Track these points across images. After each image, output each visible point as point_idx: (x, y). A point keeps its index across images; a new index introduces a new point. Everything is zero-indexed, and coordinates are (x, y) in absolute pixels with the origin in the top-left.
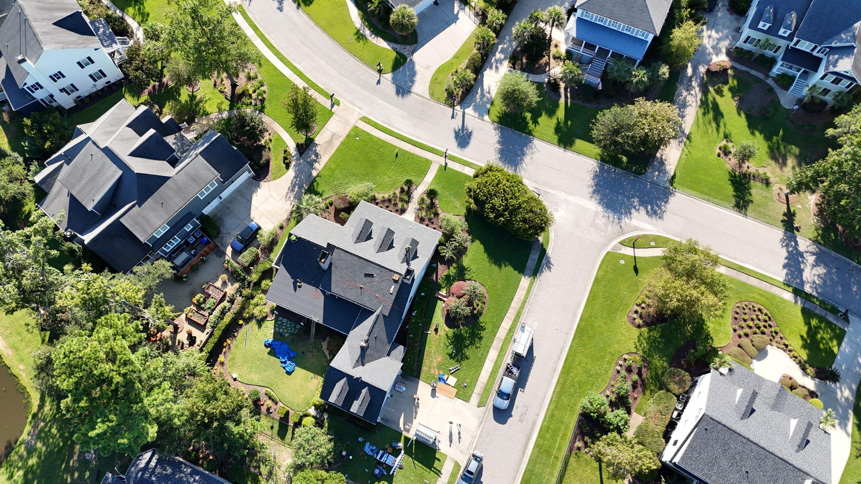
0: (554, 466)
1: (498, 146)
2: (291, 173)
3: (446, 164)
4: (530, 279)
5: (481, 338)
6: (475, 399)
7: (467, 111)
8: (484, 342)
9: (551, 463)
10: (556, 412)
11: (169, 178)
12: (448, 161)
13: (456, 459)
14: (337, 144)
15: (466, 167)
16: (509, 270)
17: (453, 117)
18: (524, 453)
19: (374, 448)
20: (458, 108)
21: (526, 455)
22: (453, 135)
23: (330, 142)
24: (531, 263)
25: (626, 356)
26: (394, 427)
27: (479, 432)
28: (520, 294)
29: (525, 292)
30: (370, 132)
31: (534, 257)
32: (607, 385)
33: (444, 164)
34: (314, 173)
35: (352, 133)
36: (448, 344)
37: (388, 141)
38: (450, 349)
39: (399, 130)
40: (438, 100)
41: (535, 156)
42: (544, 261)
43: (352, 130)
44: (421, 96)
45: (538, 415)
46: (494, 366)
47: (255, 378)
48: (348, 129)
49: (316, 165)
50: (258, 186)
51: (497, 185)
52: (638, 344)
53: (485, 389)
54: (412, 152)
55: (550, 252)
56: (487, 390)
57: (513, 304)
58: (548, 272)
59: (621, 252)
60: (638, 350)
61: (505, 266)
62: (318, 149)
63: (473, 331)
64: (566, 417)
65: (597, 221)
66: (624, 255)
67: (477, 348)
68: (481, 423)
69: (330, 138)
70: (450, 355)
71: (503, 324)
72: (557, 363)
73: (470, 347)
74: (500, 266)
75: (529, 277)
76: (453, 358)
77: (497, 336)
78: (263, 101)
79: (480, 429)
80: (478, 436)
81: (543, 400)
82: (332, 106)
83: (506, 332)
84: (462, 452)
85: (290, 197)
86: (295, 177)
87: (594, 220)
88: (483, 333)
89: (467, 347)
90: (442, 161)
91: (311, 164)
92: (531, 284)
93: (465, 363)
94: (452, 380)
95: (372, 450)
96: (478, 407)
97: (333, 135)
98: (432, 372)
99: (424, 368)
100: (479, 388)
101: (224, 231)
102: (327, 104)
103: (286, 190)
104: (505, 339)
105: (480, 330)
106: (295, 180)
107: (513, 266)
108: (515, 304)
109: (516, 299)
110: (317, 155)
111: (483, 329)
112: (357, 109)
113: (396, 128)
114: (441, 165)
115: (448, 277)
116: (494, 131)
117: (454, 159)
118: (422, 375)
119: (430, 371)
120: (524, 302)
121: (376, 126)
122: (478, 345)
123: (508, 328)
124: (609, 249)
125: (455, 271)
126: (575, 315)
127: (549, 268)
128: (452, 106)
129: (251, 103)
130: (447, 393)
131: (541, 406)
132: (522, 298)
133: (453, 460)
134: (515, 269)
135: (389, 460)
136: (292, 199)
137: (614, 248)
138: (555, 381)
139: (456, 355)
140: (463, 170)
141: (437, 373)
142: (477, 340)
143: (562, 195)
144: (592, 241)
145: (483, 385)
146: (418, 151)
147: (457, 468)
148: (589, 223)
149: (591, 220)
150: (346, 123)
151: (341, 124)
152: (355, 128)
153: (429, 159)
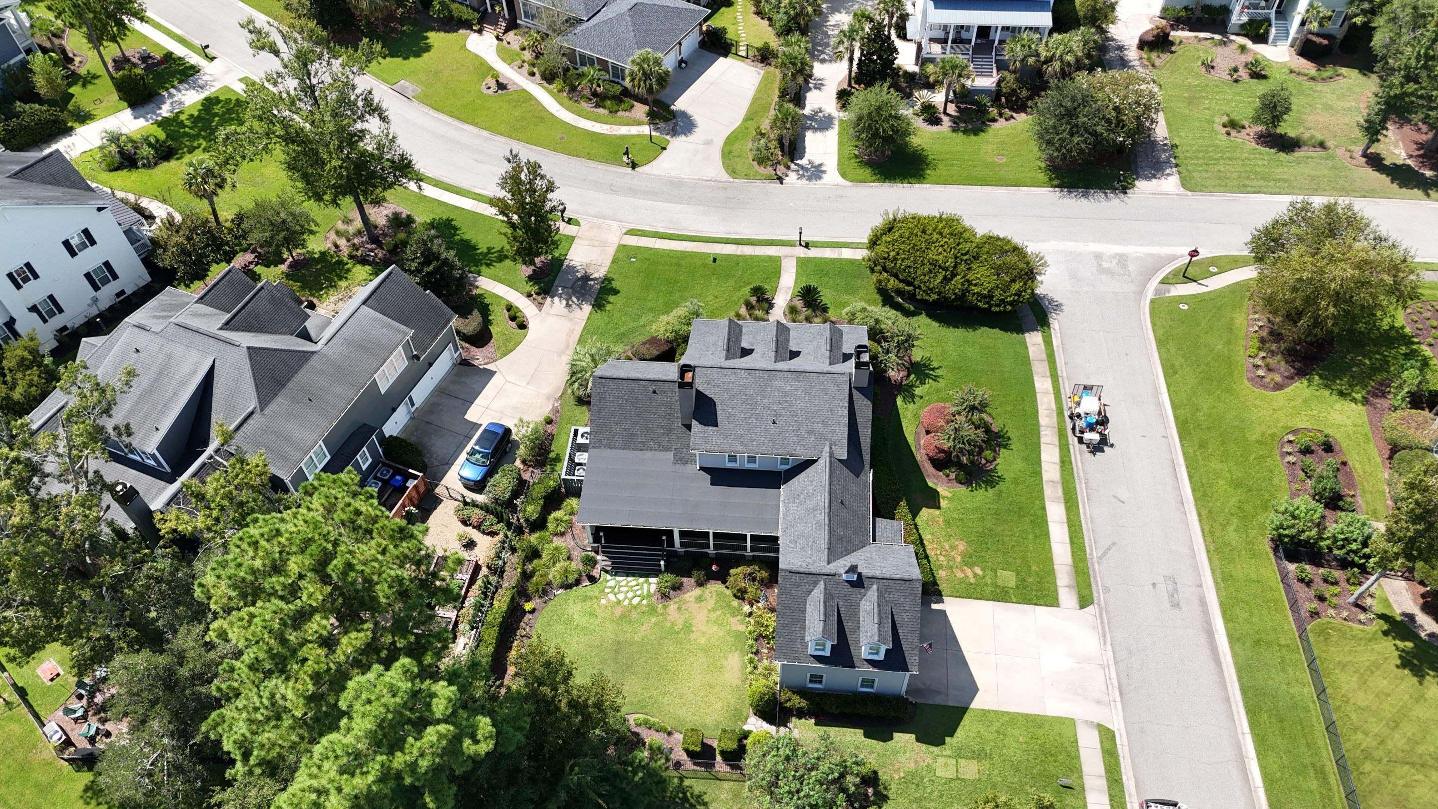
3: (806, 254)
6: (1067, 597)
10: (1230, 569)
11: (313, 353)
12: (807, 250)
13: (1096, 721)
15: (844, 250)
21: (1224, 666)
23: (584, 278)
24: (1035, 349)
25: (1289, 438)
26: (939, 701)
27: (1110, 654)
29: (1052, 397)
30: (650, 247)
32: (1288, 493)
33: (803, 256)
35: (620, 255)
37: (689, 250)
40: (747, 178)
43: (617, 252)
44: (716, 181)
45: (1200, 586)
46: (1070, 527)
48: (611, 252)
53: (1077, 574)
54: (739, 254)
56: (1080, 574)
59: (1172, 294)
65: (1105, 264)
66: (1180, 296)
68: (1104, 636)
69: (582, 272)
71: (1044, 457)
72: (1178, 488)
77: (1045, 478)
79: (1109, 648)
80: (1112, 662)
81: (1194, 557)
83: (1057, 466)
84: (1098, 702)
87: (1099, 265)
90: (797, 252)
91: (564, 317)
96: (1082, 607)
97: (587, 266)
98: (960, 576)
99: (943, 574)
100: (1063, 577)
108: (1046, 419)
109: (1042, 411)
112: (614, 223)
113: (693, 231)
114: (799, 258)
117: (816, 244)
119: (954, 575)
120: (1061, 411)
121: (655, 236)
123: (1056, 459)
124: (1149, 295)
126: (1159, 405)
131: (1196, 567)
132: (1054, 406)
133: (1090, 724)
137: (1157, 291)
138: (1193, 517)
140: (841, 254)
141: (970, 574)
144: (1116, 294)
145: (1068, 568)
146: (748, 250)
147: (1107, 736)
148: (1094, 270)
149: (1095, 266)
150: (602, 244)
151: (594, 249)
152: (623, 247)
153: (774, 255)
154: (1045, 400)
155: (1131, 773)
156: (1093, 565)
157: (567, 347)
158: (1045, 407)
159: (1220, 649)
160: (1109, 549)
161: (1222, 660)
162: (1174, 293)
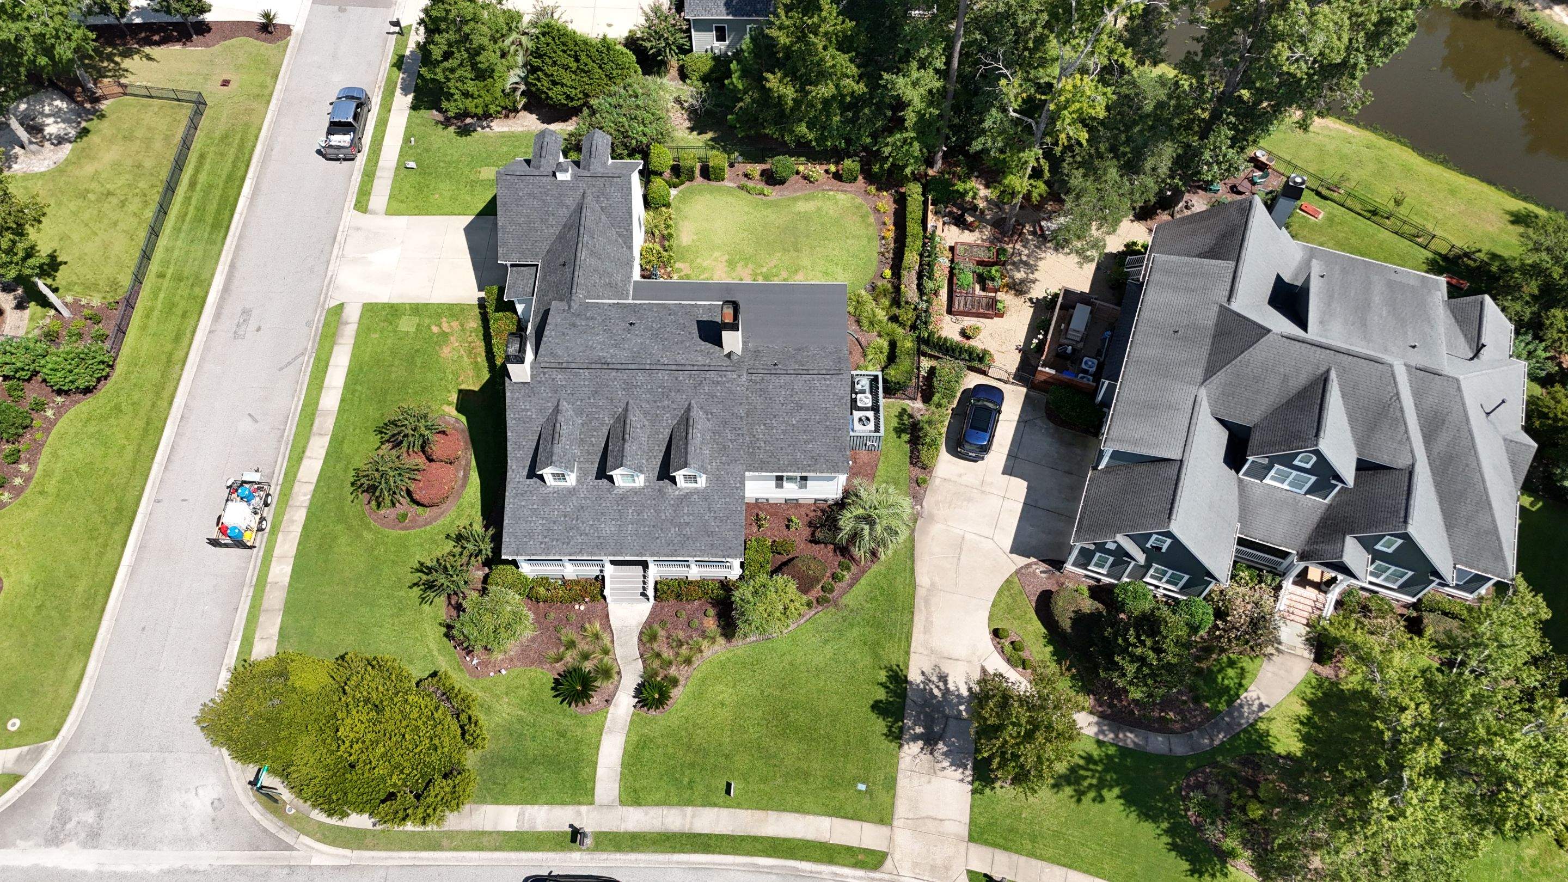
0: (166, 263)
6: (352, 314)
9: (172, 267)
10: (169, 347)
11: (1205, 381)
15: (513, 828)
18: (232, 266)
23: (931, 744)
24: (270, 626)
27: (331, 269)
28: (287, 545)
29: (277, 552)
30: (838, 822)
31: (264, 645)
32: (54, 431)
36: (437, 383)
37: (773, 815)
42: (235, 648)
43: (892, 807)
45: (211, 331)
46: (322, 381)
48: (902, 809)
53: (334, 335)
54: (689, 810)
56: (332, 338)
57: (301, 516)
59: (16, 751)
64: (146, 346)
65: (89, 817)
66: (9, 746)
68: (330, 283)
71: (317, 465)
72: (178, 433)
77: (328, 438)
79: (329, 274)
80: (332, 262)
81: (202, 359)
83: (308, 453)
84: (358, 229)
92: (262, 576)
94: (408, 325)
96: (342, 304)
97: (933, 768)
98: (455, 324)
99: (474, 323)
102: (1004, 864)
104: (308, 438)
108: (298, 517)
109: (297, 529)
113: (770, 870)
117: (560, 841)
118: (474, 313)
119: (464, 325)
120: (275, 530)
121: (831, 853)
123: (305, 462)
124: (53, 748)
126: (142, 547)
131: (207, 348)
132: (280, 537)
133: (374, 213)
137: (36, 756)
138: (179, 401)
140: (520, 816)
141: (445, 326)
143: (205, 857)
144: (104, 750)
145: (341, 341)
146: (675, 819)
147: (362, 205)
148: (115, 803)
149: (107, 814)
150: (918, 824)
151: (931, 814)
152: (884, 817)
153: (631, 809)
154: (286, 547)
155: (352, 180)
156: (313, 347)
157: (927, 602)
158: (292, 535)
159: (224, 276)
160: (289, 363)
161: (227, 268)
162: (13, 753)
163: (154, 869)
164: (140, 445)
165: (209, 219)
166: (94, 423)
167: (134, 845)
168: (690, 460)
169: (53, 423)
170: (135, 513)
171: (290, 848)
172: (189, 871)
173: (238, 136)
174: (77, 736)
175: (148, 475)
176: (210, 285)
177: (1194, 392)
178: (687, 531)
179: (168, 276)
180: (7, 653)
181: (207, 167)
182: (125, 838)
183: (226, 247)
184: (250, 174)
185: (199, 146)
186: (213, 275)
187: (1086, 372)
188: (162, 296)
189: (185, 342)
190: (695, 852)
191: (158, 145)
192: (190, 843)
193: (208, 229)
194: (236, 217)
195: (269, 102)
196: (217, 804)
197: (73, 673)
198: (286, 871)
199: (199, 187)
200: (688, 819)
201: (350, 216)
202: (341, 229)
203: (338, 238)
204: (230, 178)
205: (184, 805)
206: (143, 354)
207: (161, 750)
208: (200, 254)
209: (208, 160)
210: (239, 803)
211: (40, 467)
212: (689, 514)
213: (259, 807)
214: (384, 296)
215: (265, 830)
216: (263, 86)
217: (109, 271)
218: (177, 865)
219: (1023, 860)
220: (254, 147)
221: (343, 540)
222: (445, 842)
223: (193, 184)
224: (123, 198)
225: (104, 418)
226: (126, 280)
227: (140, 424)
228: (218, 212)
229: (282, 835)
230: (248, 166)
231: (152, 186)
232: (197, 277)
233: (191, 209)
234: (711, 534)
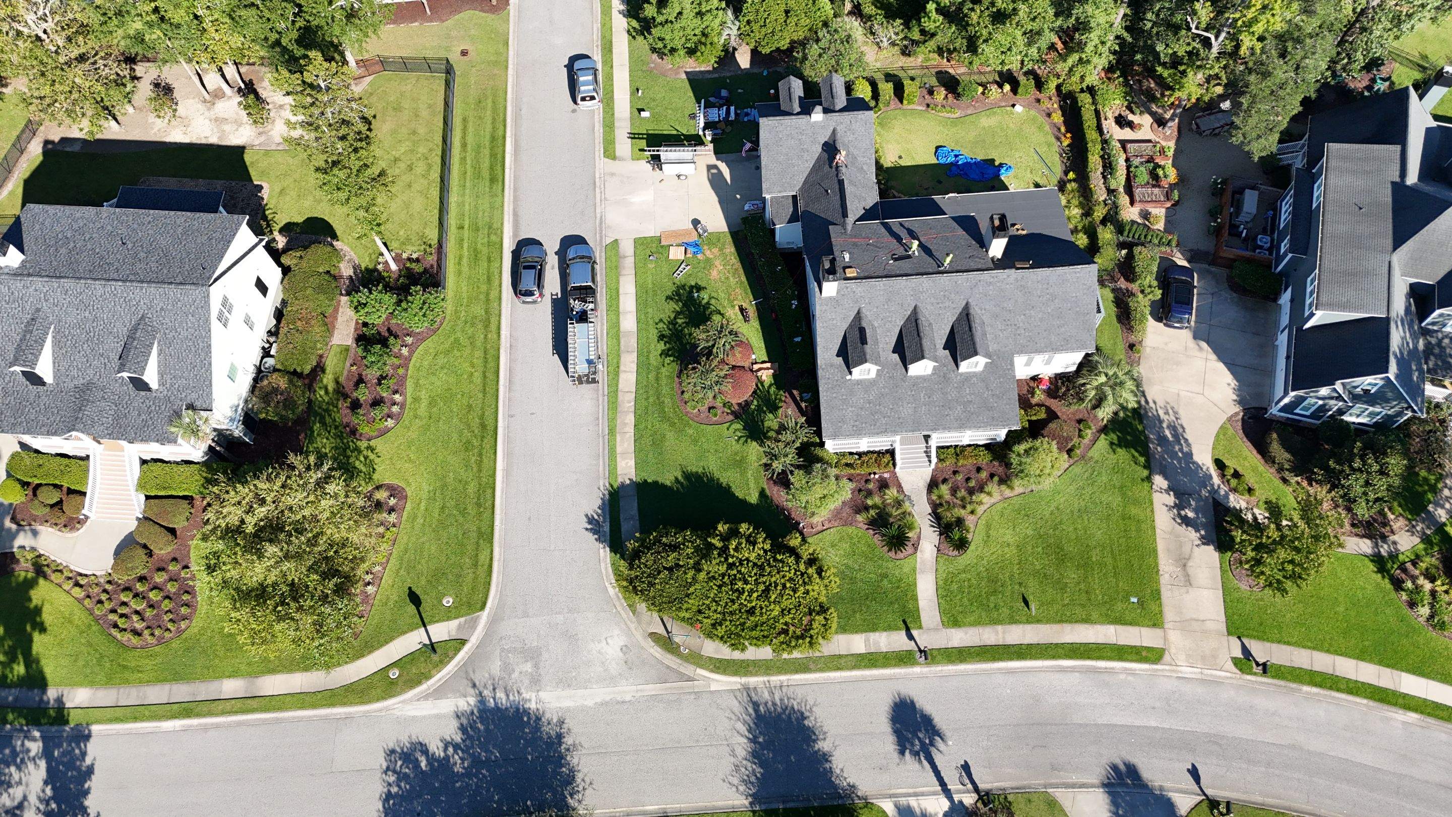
0: (461, 216)
1: (823, 746)
2: (1204, 457)
3: (911, 637)
4: (620, 480)
5: (661, 337)
6: (627, 248)
7: (944, 805)
8: (653, 334)
9: (467, 218)
10: (484, 288)
11: (1395, 248)
12: (911, 645)
13: (617, 162)
14: (1166, 566)
15: (863, 651)
16: (668, 478)
17: (966, 767)
18: (516, 215)
19: (746, 119)
20: (969, 799)
22: (939, 721)
23: (1183, 563)
24: (631, 509)
25: (390, 423)
26: (733, 156)
27: (598, 211)
28: (626, 443)
29: (618, 450)
30: (1120, 628)
31: (629, 523)
32: (411, 365)
33: (915, 633)
34: (1159, 481)
35: (1153, 607)
36: (713, 301)
37: (1067, 627)
38: (705, 296)
39: (1063, 670)
40: (1028, 795)
41: (727, 764)
42: (607, 528)
43: (1161, 612)
44: (1073, 786)
46: (618, 307)
47: (986, 121)
48: (1169, 615)
49: (1171, 499)
50: (1240, 402)
51: (767, 591)
52: (372, 456)
53: (617, 267)
54: (999, 628)
55: (602, 551)
56: (615, 269)
57: (630, 419)
58: (590, 513)
59: (457, 622)
60: (369, 448)
61: (676, 479)
62: (1192, 535)
63: (681, 343)
64: (465, 288)
65: (528, 667)
66: (449, 619)
67: (661, 320)
68: (601, 223)
69: (1190, 571)
70: (699, 288)
71: (633, 377)
73: (672, 316)
74: (688, 476)
75: (623, 485)
76: (692, 287)
77: (635, 354)
78: (1398, 584)
79: (598, 216)
80: (598, 204)
82: (1246, 651)
83: (622, 368)
84: (613, 174)
85: (1167, 413)
86: (1190, 455)
87: (536, 666)
88: (661, 346)
89: (678, 314)
90: (924, 639)
91: (1182, 495)
92: (612, 469)
93: (670, 289)
94: (677, 253)
95: (747, 114)
96: (616, 240)
97: (1188, 581)
98: (715, 250)
99: (730, 249)
100: (629, 262)
101: (1227, 294)
102: (1260, 651)
103: (1184, 421)
104: (619, 356)
105: (669, 350)
106: (1185, 449)
107: (663, 486)
108: (629, 420)
109: (630, 430)
110: (1186, 521)
111: (664, 354)
112: (1187, 672)
113: (1073, 669)
114: (920, 627)
115: (774, 408)
116: (851, 780)
117: (902, 659)
118: (729, 238)
119: (721, 250)
120: (612, 432)
121: (1121, 652)
122: (661, 325)
123: (622, 376)
124: (484, 616)
125: (766, 424)
126: (508, 455)
127: (591, 520)
128: (985, 797)
129: (1414, 563)
130: (675, 234)
132: (618, 438)
133: (622, 159)
134: (655, 483)
135: (715, 115)
136: (1161, 412)
137: (473, 625)
138: (504, 332)
139: (691, 292)
140: (867, 641)
141: (708, 253)
142: (667, 332)
143: (627, 690)
144: (526, 615)
145: (624, 272)
146: (990, 635)
147: (610, 153)
148: (545, 655)
149: (542, 664)
150: (1186, 625)
151: (1194, 616)
152: (1156, 622)
153: (953, 630)
154: (626, 445)
155: (597, 134)
156: (602, 279)
158: (628, 435)
162: (454, 624)
163: (590, 703)
164: (484, 373)
165: (486, 174)
166: (442, 356)
167: (569, 686)
168: (979, 350)
169: (408, 359)
170: (496, 428)
171: (690, 679)
172: (618, 702)
173: (489, 101)
174: (501, 605)
175: (497, 396)
176: (502, 233)
177: (1388, 259)
178: (971, 408)
179: (466, 227)
180: (427, 545)
181: (471, 129)
182: (561, 681)
183: (506, 199)
184: (508, 134)
185: (459, 111)
186: (502, 224)
187: (1261, 247)
188: (466, 245)
189: (497, 283)
190: (1011, 659)
191: (424, 113)
192: (611, 680)
193: (487, 184)
194: (507, 171)
195: (507, 68)
196: (625, 649)
197: (483, 557)
198: (693, 697)
199: (469, 147)
200: (1000, 635)
201: (603, 164)
202: (597, 176)
203: (598, 184)
204: (493, 139)
205: (599, 652)
206: (465, 295)
207: (570, 611)
208: (487, 205)
209: (471, 124)
210: (642, 648)
211: (408, 395)
212: (970, 394)
213: (659, 650)
214: (650, 230)
215: (668, 667)
216: (497, 53)
217: (416, 227)
218: (608, 698)
219: (1274, 646)
220: (505, 108)
221: (670, 435)
222: (812, 666)
223: (464, 145)
224: (409, 163)
225: (447, 352)
226: (433, 235)
227: (479, 353)
228: (492, 168)
229: (682, 670)
230: (505, 126)
231: (431, 150)
232: (490, 228)
233: (468, 167)
234: (990, 409)
